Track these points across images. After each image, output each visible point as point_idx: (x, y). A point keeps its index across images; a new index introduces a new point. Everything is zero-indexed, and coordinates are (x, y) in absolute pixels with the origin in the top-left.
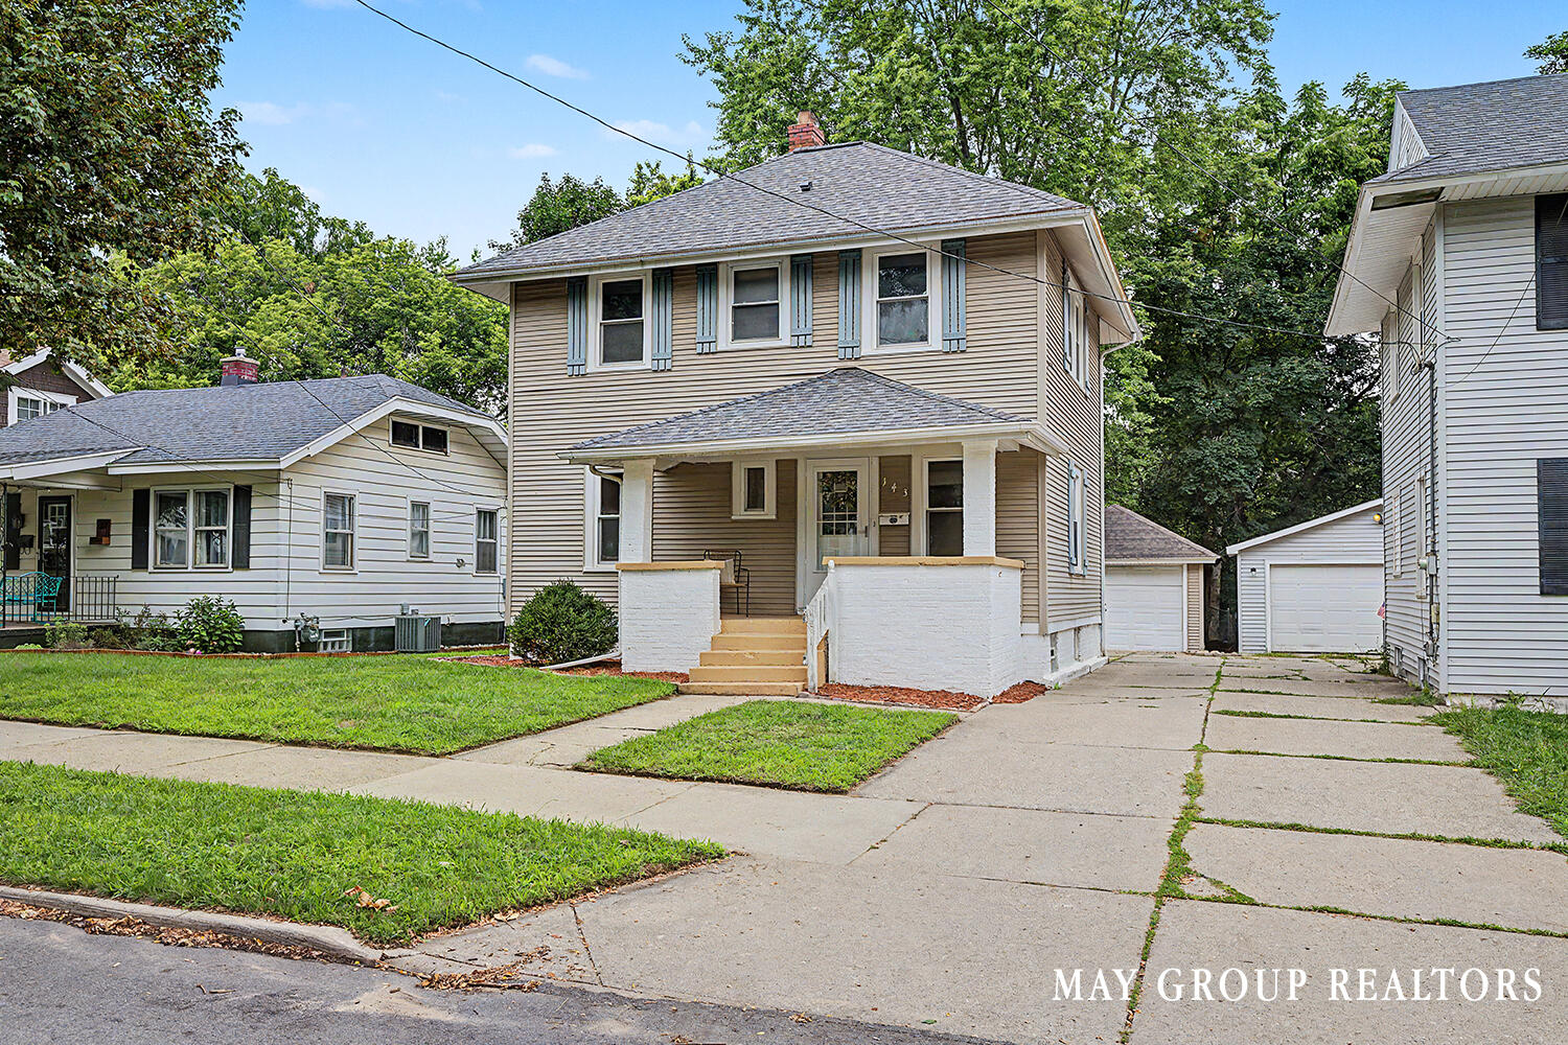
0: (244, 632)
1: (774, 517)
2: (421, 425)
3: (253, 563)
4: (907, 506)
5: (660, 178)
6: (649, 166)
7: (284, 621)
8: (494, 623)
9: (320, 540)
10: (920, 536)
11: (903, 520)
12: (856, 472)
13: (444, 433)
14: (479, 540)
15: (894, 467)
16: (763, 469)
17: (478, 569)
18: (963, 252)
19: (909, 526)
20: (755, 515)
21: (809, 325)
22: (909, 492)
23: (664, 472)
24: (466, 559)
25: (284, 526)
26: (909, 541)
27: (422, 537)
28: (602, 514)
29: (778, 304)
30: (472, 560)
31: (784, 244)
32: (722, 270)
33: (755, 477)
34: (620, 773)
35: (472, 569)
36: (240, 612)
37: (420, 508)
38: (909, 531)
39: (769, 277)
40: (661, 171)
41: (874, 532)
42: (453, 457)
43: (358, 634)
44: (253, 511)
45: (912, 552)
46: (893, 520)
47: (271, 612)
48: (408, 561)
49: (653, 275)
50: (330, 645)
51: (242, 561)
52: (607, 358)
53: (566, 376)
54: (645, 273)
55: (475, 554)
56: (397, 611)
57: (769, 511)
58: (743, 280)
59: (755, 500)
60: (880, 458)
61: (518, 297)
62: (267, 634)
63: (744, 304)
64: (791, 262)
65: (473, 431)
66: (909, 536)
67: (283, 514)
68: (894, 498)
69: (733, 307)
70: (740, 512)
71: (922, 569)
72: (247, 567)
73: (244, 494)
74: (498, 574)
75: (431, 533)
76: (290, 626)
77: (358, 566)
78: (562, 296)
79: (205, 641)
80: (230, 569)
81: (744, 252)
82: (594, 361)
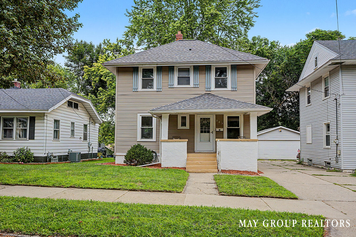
0: (34, 157)
1: (189, 128)
2: (73, 102)
3: (35, 138)
4: (222, 127)
5: (110, 43)
6: (107, 40)
7: (45, 154)
8: (86, 154)
9: (53, 132)
10: (226, 134)
11: (222, 130)
12: (210, 118)
13: (78, 104)
14: (84, 132)
15: (219, 117)
16: (186, 117)
17: (84, 140)
18: (236, 68)
19: (223, 131)
20: (184, 128)
21: (198, 82)
22: (223, 123)
23: (159, 117)
24: (81, 137)
25: (45, 128)
26: (223, 135)
27: (73, 131)
28: (142, 127)
29: (190, 77)
30: (82, 137)
31: (195, 62)
32: (175, 68)
33: (184, 118)
34: (235, 196)
35: (82, 139)
36: (32, 151)
37: (73, 123)
38: (223, 133)
39: (187, 70)
40: (110, 42)
41: (214, 132)
42: (79, 110)
43: (60, 157)
44: (35, 124)
45: (224, 138)
46: (220, 130)
47: (42, 151)
48: (70, 138)
49: (157, 68)
50: (54, 160)
51: (32, 137)
52: (143, 87)
53: (132, 92)
54: (154, 67)
55: (83, 136)
56: (68, 151)
57: (188, 127)
58: (181, 70)
59: (184, 124)
60: (216, 115)
61: (119, 71)
62: (40, 157)
63: (180, 76)
64: (193, 67)
65: (84, 104)
66: (223, 134)
67: (45, 125)
68: (219, 124)
69: (178, 77)
70: (180, 127)
71: (240, 142)
72: (34, 139)
73: (33, 119)
74: (87, 141)
75: (75, 130)
76: (46, 155)
77: (60, 139)
78: (131, 71)
79: (24, 159)
80: (28, 139)
81: (184, 64)
82: (140, 88)
